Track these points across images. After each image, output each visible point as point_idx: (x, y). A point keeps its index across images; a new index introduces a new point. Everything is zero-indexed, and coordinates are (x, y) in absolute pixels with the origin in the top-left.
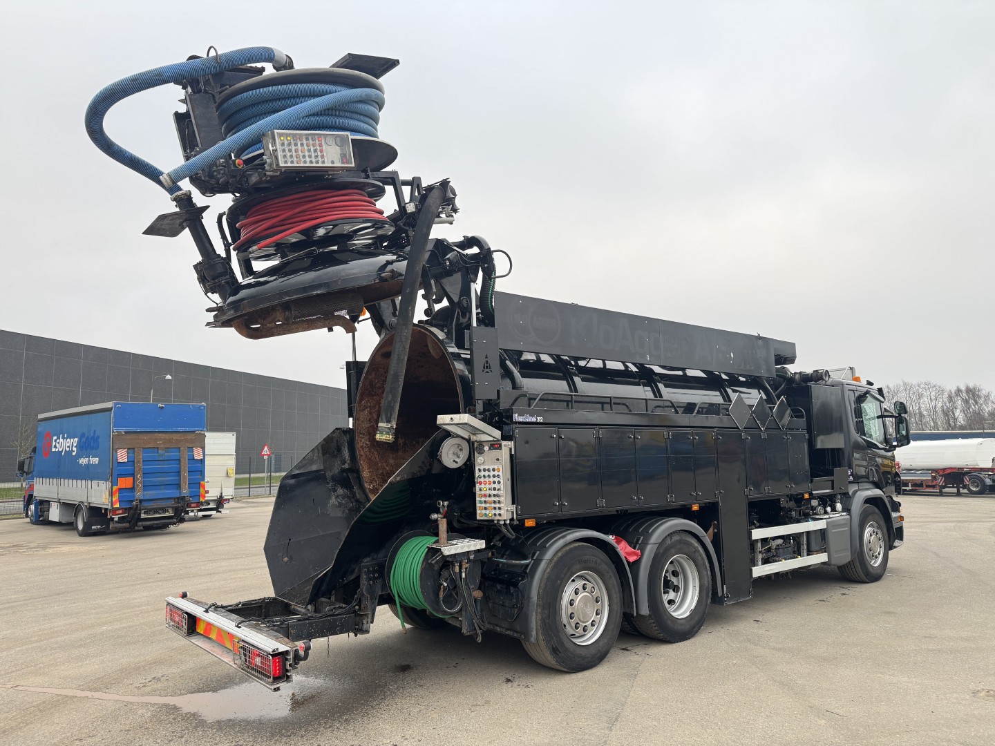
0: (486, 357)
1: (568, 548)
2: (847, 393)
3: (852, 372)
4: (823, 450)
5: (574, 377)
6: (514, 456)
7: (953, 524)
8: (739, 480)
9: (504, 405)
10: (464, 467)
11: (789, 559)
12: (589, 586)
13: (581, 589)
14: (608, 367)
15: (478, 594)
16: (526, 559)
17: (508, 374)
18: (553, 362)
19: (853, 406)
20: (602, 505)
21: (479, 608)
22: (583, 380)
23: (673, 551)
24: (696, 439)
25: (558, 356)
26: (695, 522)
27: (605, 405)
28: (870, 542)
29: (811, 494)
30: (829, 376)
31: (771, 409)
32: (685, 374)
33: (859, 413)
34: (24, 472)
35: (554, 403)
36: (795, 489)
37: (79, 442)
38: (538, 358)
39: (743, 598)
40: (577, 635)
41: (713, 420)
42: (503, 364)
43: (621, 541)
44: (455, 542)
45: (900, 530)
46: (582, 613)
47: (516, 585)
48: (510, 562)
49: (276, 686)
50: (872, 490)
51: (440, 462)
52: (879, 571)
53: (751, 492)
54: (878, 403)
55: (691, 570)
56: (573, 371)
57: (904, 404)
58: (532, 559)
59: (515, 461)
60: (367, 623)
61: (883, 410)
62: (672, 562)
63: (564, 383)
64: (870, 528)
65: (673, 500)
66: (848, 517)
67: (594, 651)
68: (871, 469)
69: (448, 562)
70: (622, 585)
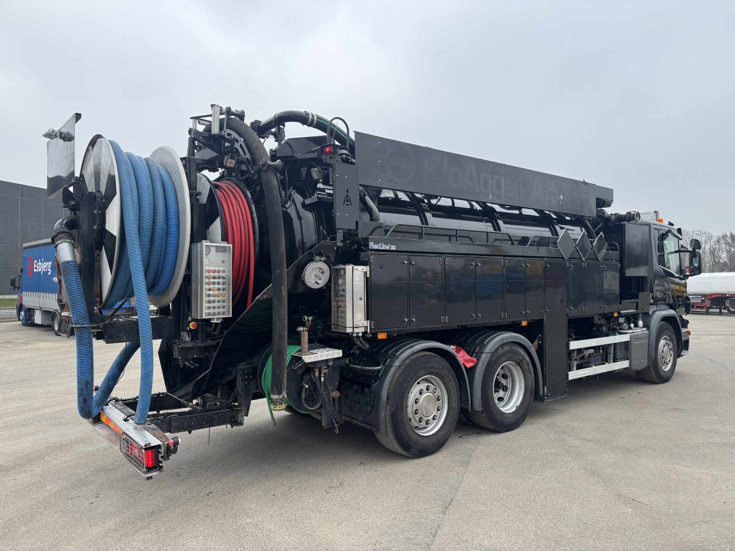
0: (347, 192)
1: (415, 356)
2: (653, 231)
3: (657, 215)
4: (630, 277)
5: (426, 213)
6: (370, 278)
7: (722, 337)
8: (561, 301)
9: (361, 234)
10: (325, 287)
11: (598, 365)
12: (432, 387)
13: (425, 390)
14: (456, 205)
15: (336, 394)
16: (378, 365)
17: (366, 208)
18: (408, 200)
19: (657, 243)
20: (445, 321)
21: (336, 406)
22: (434, 216)
23: (504, 359)
24: (528, 266)
25: (412, 193)
26: (523, 335)
27: (452, 238)
28: (663, 352)
29: (619, 313)
30: (640, 217)
31: (592, 242)
32: (521, 213)
33: (661, 248)
34: (16, 287)
35: (407, 235)
36: (607, 309)
37: (52, 265)
38: (396, 195)
39: (561, 396)
40: (420, 427)
41: (543, 251)
42: (362, 200)
43: (461, 350)
44: (315, 351)
45: (687, 342)
46: (425, 409)
47: (369, 386)
48: (364, 368)
49: (149, 475)
50: (668, 310)
51: (304, 283)
52: (669, 374)
53: (571, 311)
54: (677, 240)
55: (518, 374)
56: (425, 208)
57: (699, 241)
58: (384, 366)
59: (370, 283)
60: (242, 416)
61: (680, 246)
62: (502, 368)
63: (417, 218)
64: (663, 341)
65: (505, 318)
66: (647, 332)
67: (434, 441)
68: (668, 294)
69: (309, 368)
70: (460, 386)
